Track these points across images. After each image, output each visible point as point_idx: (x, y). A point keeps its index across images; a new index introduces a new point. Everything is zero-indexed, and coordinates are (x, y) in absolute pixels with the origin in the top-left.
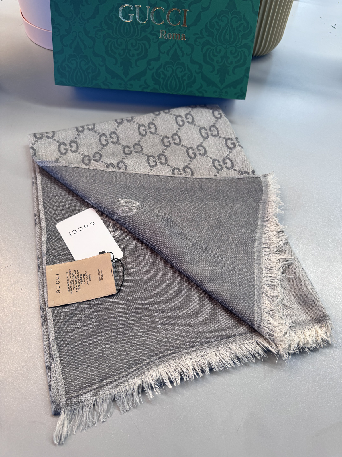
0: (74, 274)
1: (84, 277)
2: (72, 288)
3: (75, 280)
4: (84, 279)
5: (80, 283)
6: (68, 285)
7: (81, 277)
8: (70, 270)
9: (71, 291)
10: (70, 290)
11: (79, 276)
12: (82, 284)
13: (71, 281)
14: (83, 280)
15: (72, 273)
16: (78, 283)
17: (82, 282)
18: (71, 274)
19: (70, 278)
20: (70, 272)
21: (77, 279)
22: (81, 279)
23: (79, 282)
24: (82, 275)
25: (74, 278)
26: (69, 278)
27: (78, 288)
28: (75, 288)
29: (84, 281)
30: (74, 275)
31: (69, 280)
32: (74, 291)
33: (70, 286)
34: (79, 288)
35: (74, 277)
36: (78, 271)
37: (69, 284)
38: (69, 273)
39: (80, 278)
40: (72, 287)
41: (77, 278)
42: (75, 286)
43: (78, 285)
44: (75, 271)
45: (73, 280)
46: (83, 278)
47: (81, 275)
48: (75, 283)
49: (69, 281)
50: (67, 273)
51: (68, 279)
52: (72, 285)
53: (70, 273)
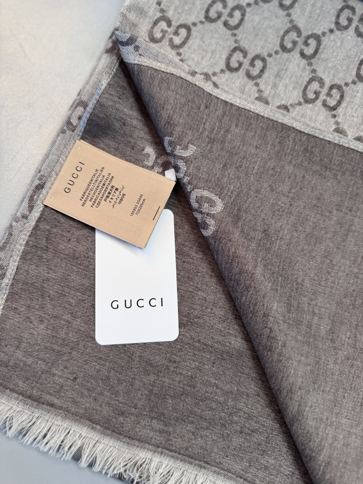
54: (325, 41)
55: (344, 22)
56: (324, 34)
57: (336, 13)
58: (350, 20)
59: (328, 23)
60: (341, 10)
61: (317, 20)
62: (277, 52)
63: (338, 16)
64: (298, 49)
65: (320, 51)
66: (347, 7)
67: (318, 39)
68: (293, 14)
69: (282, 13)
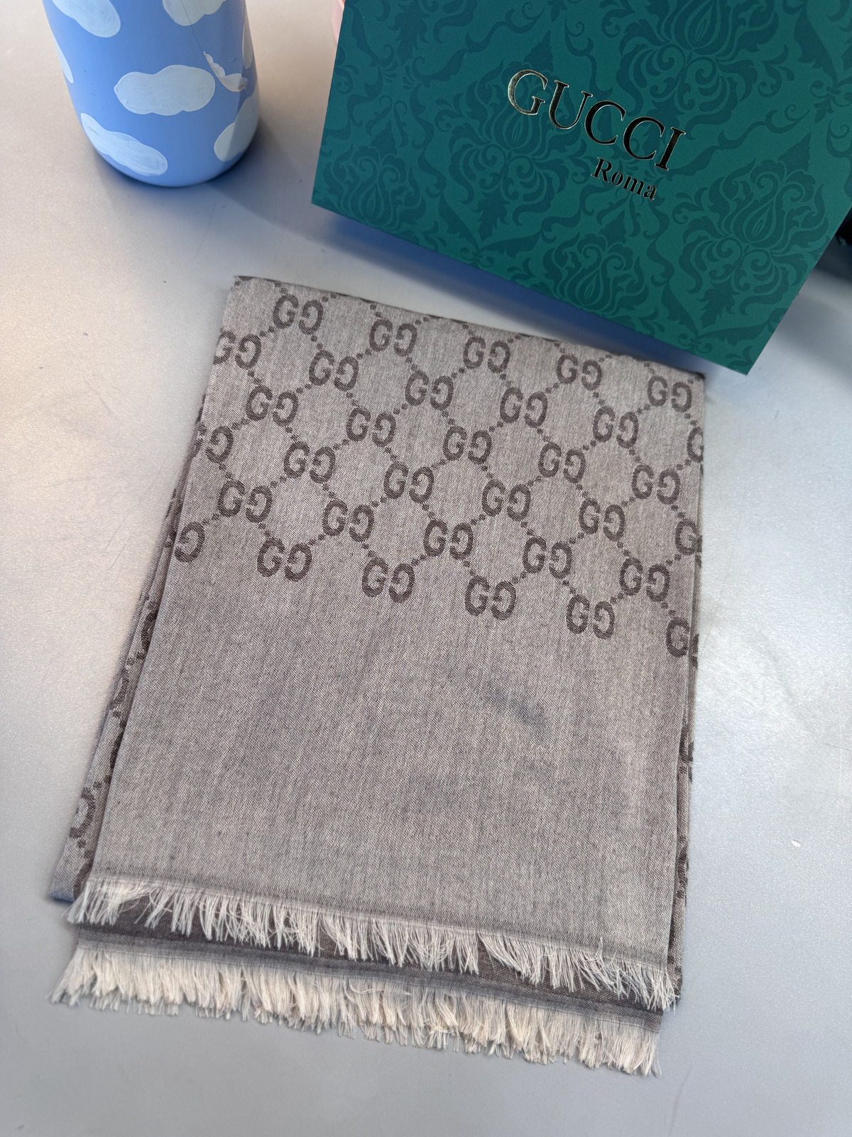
54: (457, 383)
55: (473, 358)
56: (454, 375)
57: (462, 350)
58: (480, 355)
59: (456, 363)
60: (468, 344)
61: (442, 361)
62: (404, 407)
63: (466, 353)
64: (428, 398)
65: (454, 396)
66: (474, 339)
67: (448, 381)
68: (414, 358)
69: (400, 359)
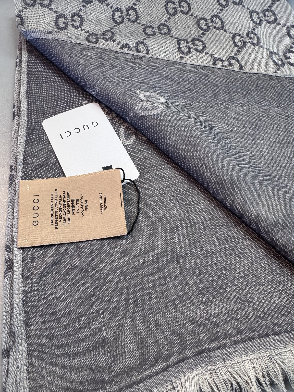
0: (62, 196)
1: (77, 203)
2: (58, 219)
3: (62, 206)
4: (77, 206)
5: (71, 212)
6: (52, 213)
7: (72, 203)
8: (56, 190)
9: (56, 223)
10: (54, 221)
11: (70, 200)
12: (73, 214)
13: (56, 207)
14: (76, 208)
15: (59, 195)
16: (67, 212)
17: (73, 210)
18: (58, 197)
19: (56, 203)
20: (56, 193)
21: (66, 206)
22: (73, 206)
23: (69, 211)
24: (75, 200)
25: (62, 204)
26: (54, 202)
27: (67, 219)
28: (63, 219)
29: (77, 210)
30: (62, 198)
31: (54, 206)
32: (60, 224)
33: (54, 215)
34: (69, 219)
35: (62, 201)
36: (68, 193)
37: (54, 212)
38: (54, 195)
39: (71, 205)
40: (58, 217)
41: (66, 203)
42: (63, 217)
43: (67, 215)
44: (64, 192)
45: (60, 207)
46: (75, 205)
47: (73, 200)
48: (63, 211)
49: (54, 208)
50: (52, 195)
51: (52, 205)
52: (58, 215)
53: (56, 195)
